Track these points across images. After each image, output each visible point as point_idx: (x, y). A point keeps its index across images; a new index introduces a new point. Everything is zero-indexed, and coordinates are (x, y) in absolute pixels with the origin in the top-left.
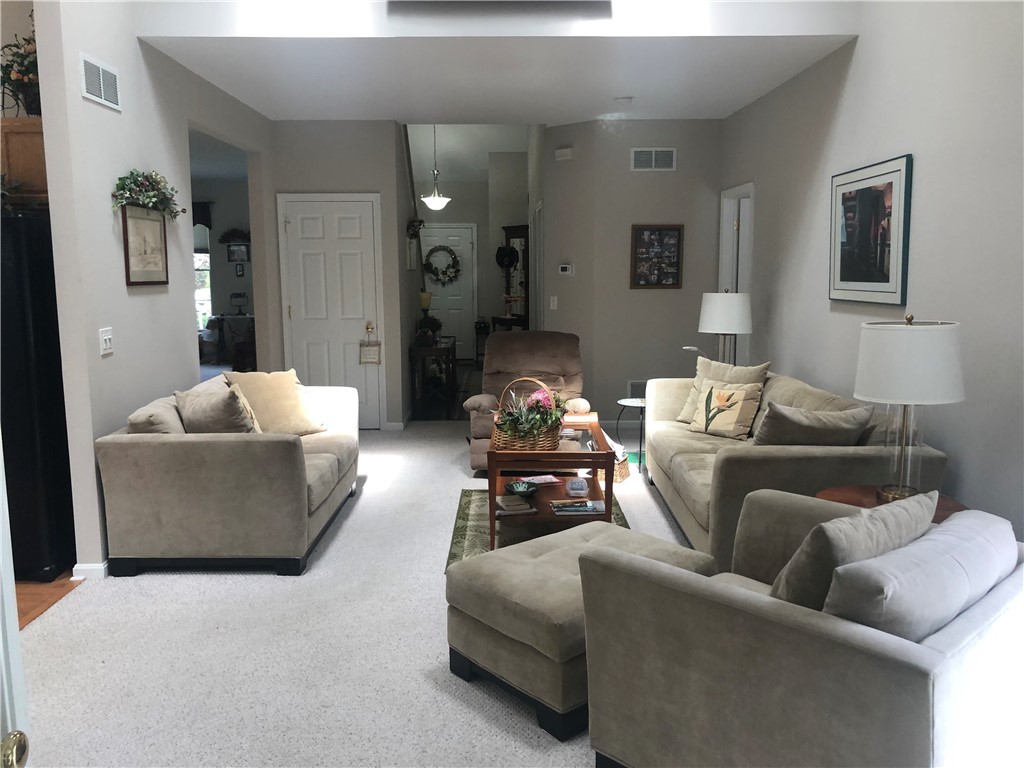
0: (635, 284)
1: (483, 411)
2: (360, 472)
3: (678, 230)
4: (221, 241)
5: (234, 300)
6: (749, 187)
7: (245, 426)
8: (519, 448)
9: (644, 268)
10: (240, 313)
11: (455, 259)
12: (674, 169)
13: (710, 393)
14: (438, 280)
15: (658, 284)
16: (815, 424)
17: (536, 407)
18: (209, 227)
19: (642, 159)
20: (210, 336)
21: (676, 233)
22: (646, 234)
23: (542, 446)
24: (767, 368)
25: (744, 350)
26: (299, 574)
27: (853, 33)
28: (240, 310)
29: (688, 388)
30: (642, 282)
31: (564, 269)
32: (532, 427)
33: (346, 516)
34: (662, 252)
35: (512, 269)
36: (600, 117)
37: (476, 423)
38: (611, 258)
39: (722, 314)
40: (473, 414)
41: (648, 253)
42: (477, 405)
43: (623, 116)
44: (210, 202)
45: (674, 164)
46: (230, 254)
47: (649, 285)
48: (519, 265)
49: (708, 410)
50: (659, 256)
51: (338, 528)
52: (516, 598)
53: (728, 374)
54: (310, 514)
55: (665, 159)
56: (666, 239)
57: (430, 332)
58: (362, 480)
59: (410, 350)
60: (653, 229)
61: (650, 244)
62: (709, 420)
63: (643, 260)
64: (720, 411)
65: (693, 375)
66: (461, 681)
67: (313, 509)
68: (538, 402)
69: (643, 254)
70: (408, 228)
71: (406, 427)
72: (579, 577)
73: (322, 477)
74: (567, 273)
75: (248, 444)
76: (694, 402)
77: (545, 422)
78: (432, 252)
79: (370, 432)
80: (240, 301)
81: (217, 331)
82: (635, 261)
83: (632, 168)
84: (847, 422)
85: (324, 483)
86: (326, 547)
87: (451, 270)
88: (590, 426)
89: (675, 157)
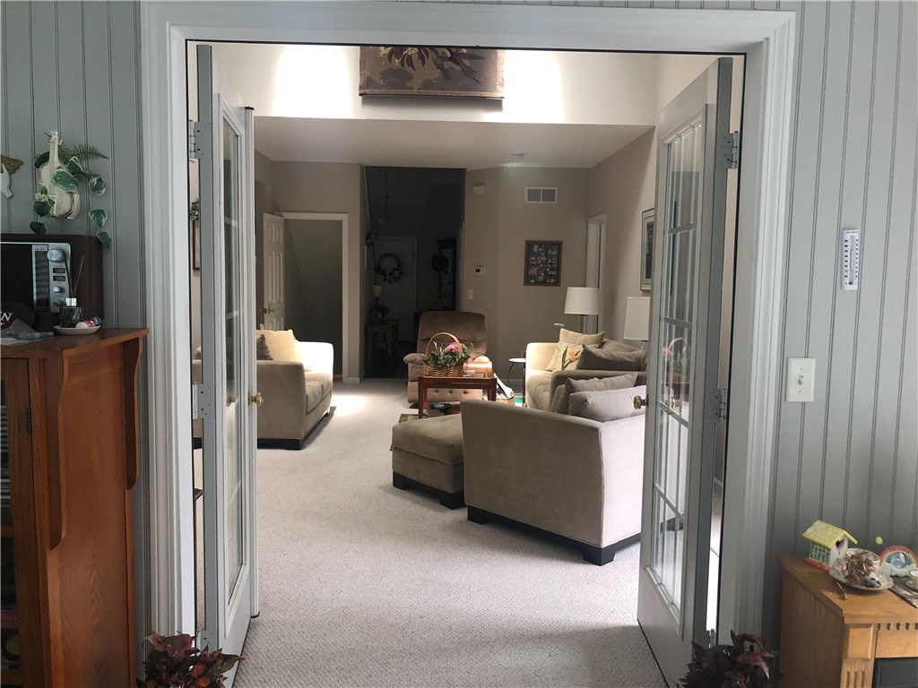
0: (527, 282)
1: (417, 364)
2: (332, 404)
3: (558, 245)
6: (604, 217)
7: (269, 356)
8: (438, 375)
9: (534, 271)
11: (399, 262)
12: (556, 202)
13: (566, 351)
14: (385, 280)
15: (544, 283)
16: (610, 358)
17: (451, 353)
19: (533, 195)
21: (557, 247)
22: (536, 247)
23: (453, 374)
24: (603, 335)
25: (590, 324)
26: (299, 449)
27: (653, 124)
29: (554, 349)
30: (532, 281)
31: (478, 271)
32: (446, 363)
33: (325, 425)
34: (547, 260)
35: (443, 273)
36: (505, 165)
37: (412, 371)
38: (511, 264)
39: (579, 300)
40: (410, 365)
41: (537, 260)
42: (413, 359)
43: (519, 165)
45: (556, 199)
47: (537, 283)
48: (449, 270)
49: (564, 362)
50: (545, 263)
51: (321, 430)
52: (430, 435)
53: (579, 339)
54: (307, 413)
55: (549, 195)
56: (550, 251)
57: (380, 315)
58: (333, 409)
59: (366, 328)
60: (540, 244)
61: (539, 254)
62: (563, 368)
63: (533, 265)
64: (571, 362)
65: (557, 340)
66: (399, 490)
67: (309, 410)
68: (451, 350)
69: (533, 261)
70: (367, 238)
71: (361, 381)
72: (461, 428)
73: (313, 392)
74: (481, 273)
75: (272, 366)
76: (557, 357)
77: (455, 360)
78: (381, 258)
79: (339, 379)
82: (528, 265)
83: (526, 201)
84: (630, 357)
85: (315, 396)
86: (314, 438)
87: (396, 272)
88: (487, 369)
89: (556, 194)
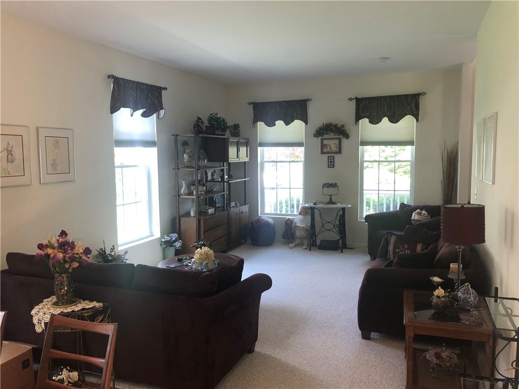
4: (315, 136)
5: (326, 189)
10: (331, 202)
18: (306, 123)
20: (302, 221)
28: (331, 199)
44: (308, 100)
46: (323, 146)
80: (331, 191)
81: (309, 217)
